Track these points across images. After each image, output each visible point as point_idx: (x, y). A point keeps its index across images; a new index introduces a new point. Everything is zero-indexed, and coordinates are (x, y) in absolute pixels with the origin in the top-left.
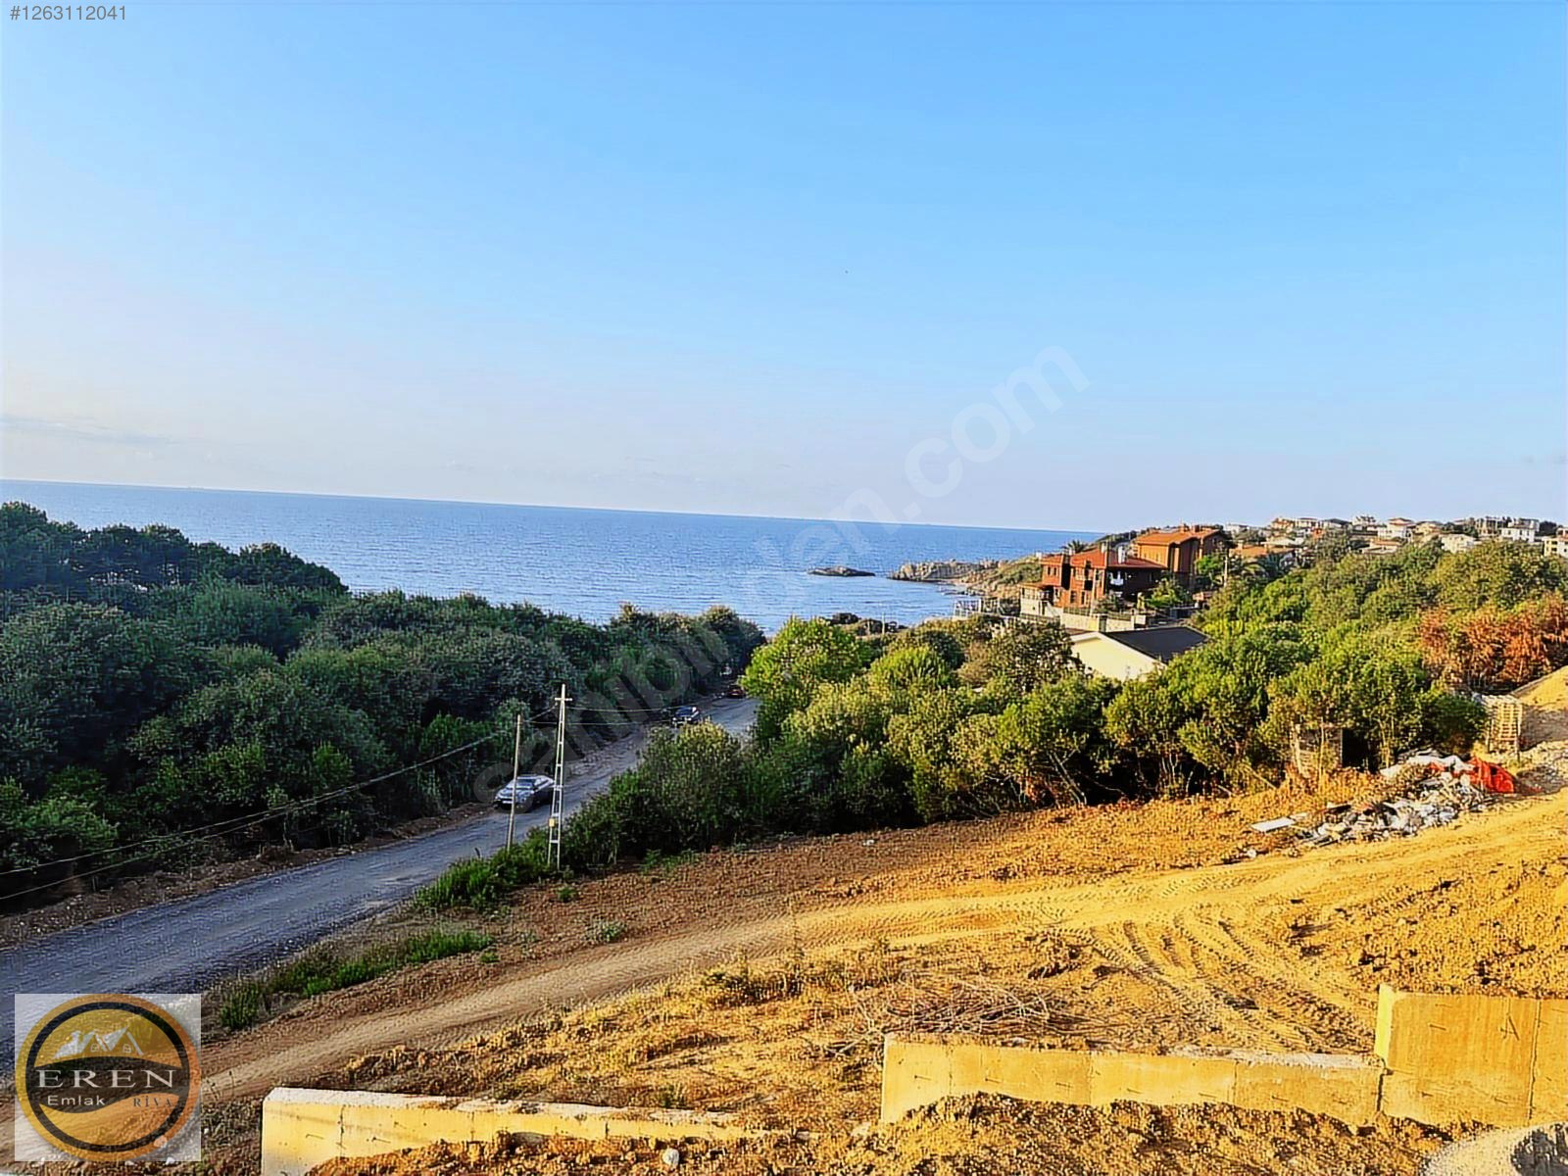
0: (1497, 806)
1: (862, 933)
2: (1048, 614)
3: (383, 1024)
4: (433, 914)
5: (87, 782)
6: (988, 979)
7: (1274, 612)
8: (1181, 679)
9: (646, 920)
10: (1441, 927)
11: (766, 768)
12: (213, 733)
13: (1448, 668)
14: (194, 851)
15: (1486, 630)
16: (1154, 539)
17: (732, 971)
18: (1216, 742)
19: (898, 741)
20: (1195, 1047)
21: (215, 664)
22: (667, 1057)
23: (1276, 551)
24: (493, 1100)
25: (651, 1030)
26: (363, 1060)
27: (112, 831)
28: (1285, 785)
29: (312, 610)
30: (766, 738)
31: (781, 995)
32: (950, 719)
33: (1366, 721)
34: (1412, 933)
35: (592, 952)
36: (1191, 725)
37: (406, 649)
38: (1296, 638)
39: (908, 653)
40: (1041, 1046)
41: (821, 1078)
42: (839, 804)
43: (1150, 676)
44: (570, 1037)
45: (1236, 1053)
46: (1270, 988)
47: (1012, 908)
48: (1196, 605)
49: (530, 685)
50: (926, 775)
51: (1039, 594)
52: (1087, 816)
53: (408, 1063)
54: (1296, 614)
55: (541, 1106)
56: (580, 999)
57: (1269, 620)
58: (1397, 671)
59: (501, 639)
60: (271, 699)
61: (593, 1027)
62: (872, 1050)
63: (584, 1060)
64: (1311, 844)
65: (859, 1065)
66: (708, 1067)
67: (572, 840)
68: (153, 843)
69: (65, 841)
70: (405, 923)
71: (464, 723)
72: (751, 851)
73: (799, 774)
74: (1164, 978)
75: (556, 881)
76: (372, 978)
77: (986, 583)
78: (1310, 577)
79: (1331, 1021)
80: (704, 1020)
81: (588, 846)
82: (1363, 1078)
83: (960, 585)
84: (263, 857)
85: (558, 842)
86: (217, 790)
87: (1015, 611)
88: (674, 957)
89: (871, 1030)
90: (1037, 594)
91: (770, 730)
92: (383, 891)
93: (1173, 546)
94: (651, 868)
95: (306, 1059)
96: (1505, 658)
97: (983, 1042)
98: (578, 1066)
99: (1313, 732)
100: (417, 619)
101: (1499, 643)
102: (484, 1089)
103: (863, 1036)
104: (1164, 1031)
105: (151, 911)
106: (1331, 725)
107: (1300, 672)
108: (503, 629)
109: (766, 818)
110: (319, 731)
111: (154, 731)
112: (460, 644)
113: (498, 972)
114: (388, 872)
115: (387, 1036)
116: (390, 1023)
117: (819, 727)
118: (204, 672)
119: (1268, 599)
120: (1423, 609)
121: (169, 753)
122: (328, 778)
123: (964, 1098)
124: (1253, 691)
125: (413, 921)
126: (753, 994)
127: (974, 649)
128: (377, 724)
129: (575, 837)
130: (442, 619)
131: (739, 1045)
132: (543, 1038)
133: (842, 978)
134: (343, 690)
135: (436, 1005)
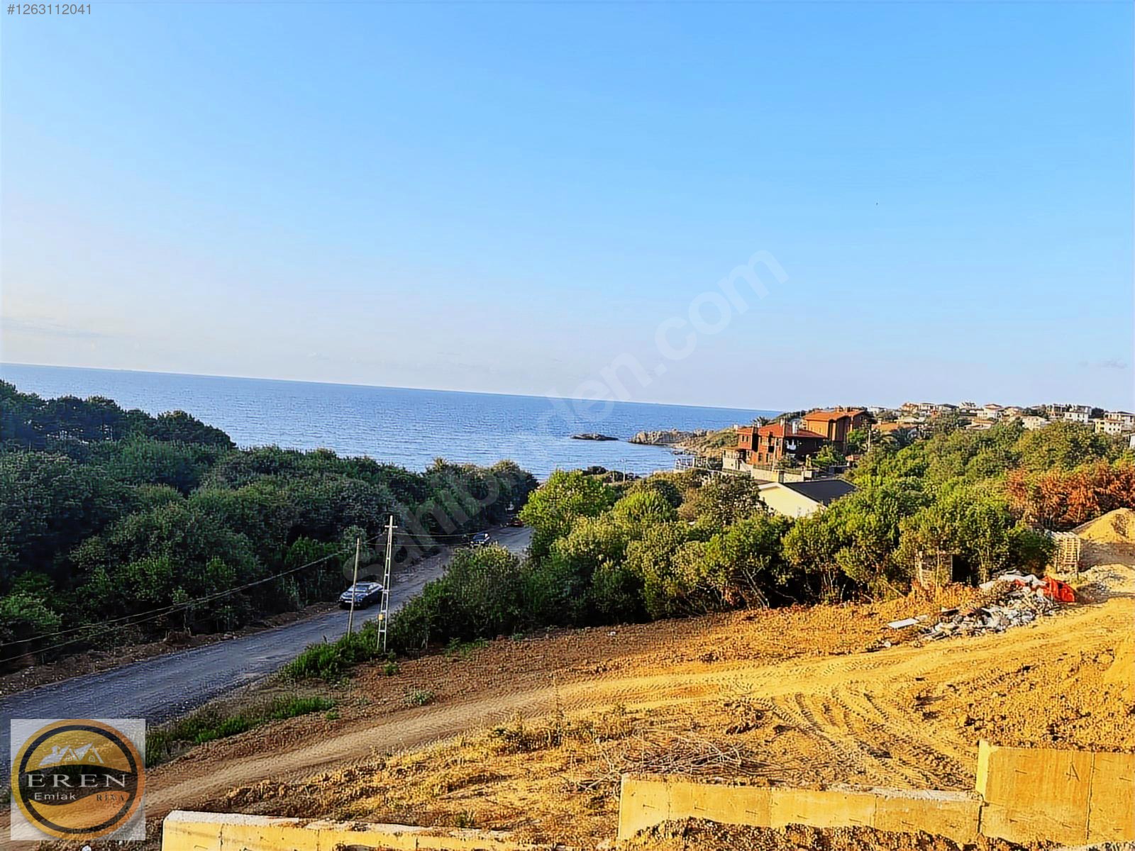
0: (1063, 612)
1: (605, 699)
2: (742, 469)
3: (254, 764)
4: (293, 683)
5: (40, 584)
6: (697, 734)
7: (903, 470)
8: (837, 517)
9: (449, 690)
10: (1022, 699)
11: (538, 578)
12: (135, 548)
13: (1027, 512)
14: (118, 635)
15: (1054, 485)
16: (817, 416)
17: (511, 727)
18: (862, 563)
19: (634, 560)
20: (847, 785)
21: (137, 498)
22: (462, 790)
23: (905, 426)
24: (334, 821)
25: (451, 770)
26: (238, 790)
27: (58, 620)
28: (911, 595)
29: (210, 460)
30: (538, 557)
31: (546, 745)
32: (671, 544)
33: (969, 549)
34: (1003, 703)
35: (409, 712)
36: (844, 551)
37: (277, 489)
38: (920, 489)
39: (639, 496)
40: (735, 784)
41: (575, 806)
42: (590, 605)
43: (815, 515)
44: (391, 775)
45: (876, 790)
46: (901, 742)
47: (715, 682)
48: (848, 464)
49: (367, 516)
50: (653, 584)
51: (736, 454)
52: (769, 616)
53: (272, 793)
54: (919, 472)
55: (369, 826)
56: (399, 748)
57: (900, 476)
58: (991, 513)
59: (346, 482)
60: (177, 524)
61: (408, 768)
62: (612, 786)
63: (401, 792)
64: (930, 638)
65: (602, 797)
66: (492, 798)
67: (395, 630)
68: (88, 629)
69: (23, 627)
70: (272, 690)
71: (318, 543)
72: (526, 639)
73: (562, 583)
74: (824, 734)
75: (383, 660)
76: (246, 730)
77: (698, 447)
78: (930, 445)
79: (944, 767)
80: (490, 763)
81: (407, 634)
82: (968, 808)
83: (680, 447)
84: (168, 641)
85: (385, 631)
86: (136, 591)
87: (719, 466)
88: (468, 717)
89: (611, 771)
90: (735, 454)
91: (541, 551)
92: (257, 666)
93: (831, 422)
94: (453, 652)
95: (196, 790)
96: (1068, 505)
97: (693, 780)
98: (397, 796)
99: (931, 557)
100: (286, 467)
101: (1063, 494)
102: (327, 813)
103: (606, 776)
104: (824, 773)
105: (84, 679)
106: (944, 552)
107: (922, 513)
108: (348, 475)
109: (538, 615)
110: (212, 548)
111: (91, 546)
112: (317, 485)
113: (339, 726)
114: (261, 652)
115: (257, 773)
116: (259, 764)
117: (577, 549)
118: (129, 504)
119: (899, 461)
120: (1010, 469)
121: (101, 563)
122: (217, 583)
123: (679, 822)
124: (889, 526)
125: (278, 688)
126: (526, 745)
127: (689, 493)
128: (254, 544)
129: (397, 628)
130: (304, 467)
131: (516, 781)
132: (371, 775)
133: (591, 733)
134: (229, 518)
135: (293, 750)
